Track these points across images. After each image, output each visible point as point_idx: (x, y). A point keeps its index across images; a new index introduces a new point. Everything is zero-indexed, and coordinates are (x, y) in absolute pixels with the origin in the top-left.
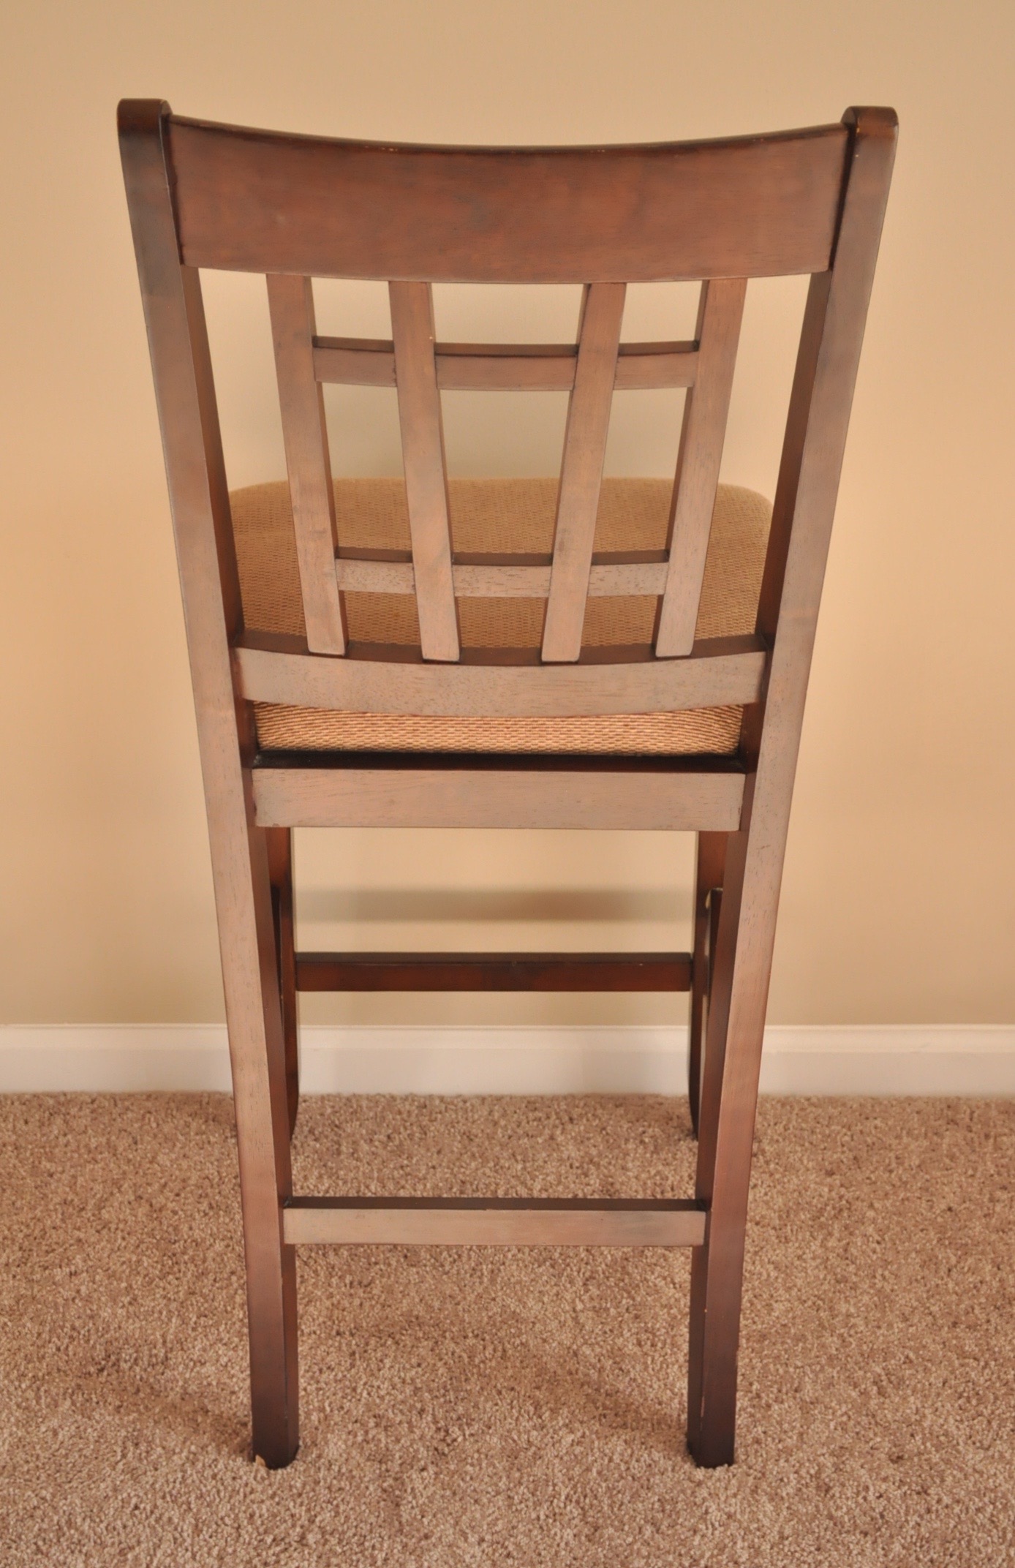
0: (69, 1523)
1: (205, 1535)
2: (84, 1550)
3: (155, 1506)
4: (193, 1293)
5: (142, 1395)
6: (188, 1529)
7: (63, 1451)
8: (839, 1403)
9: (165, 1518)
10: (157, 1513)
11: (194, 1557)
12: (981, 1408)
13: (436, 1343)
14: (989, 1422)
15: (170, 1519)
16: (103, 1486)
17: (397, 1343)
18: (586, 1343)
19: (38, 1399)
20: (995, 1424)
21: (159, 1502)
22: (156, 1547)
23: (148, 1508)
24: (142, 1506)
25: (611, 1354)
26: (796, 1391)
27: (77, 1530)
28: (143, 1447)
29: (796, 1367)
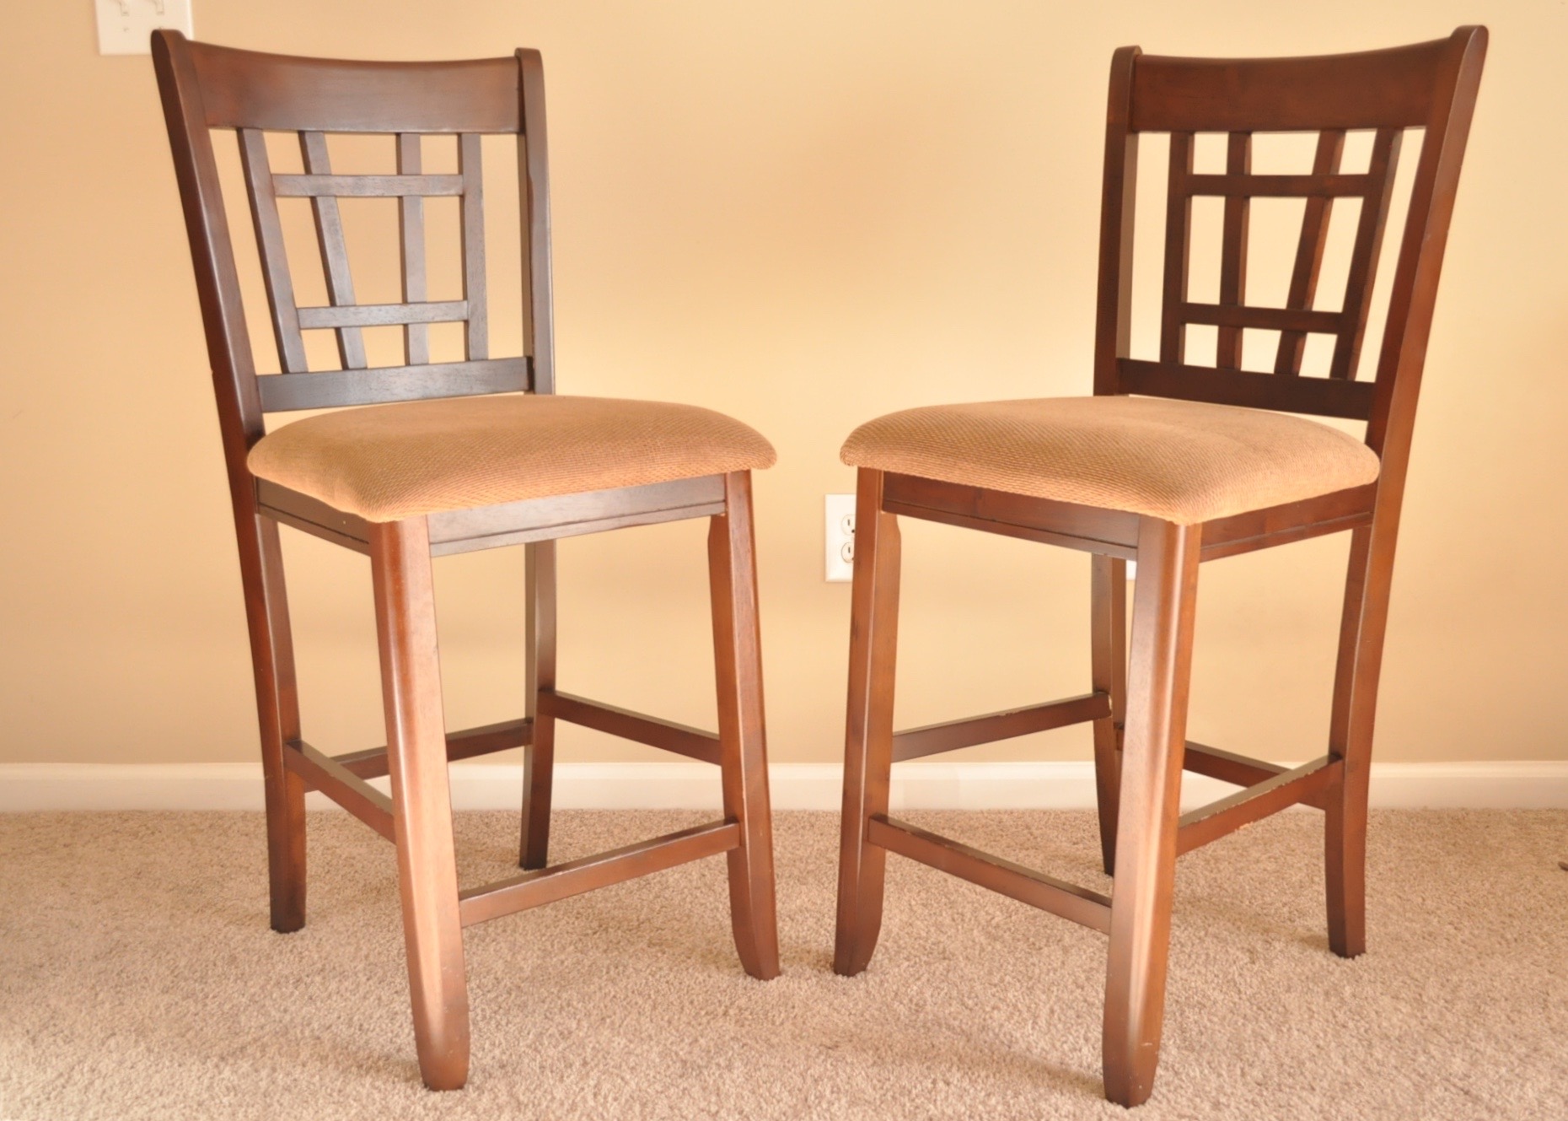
0: (568, 1005)
1: (660, 1009)
2: (578, 1017)
3: (627, 996)
4: (659, 897)
5: (622, 944)
6: (648, 1007)
7: (567, 970)
8: (1088, 947)
9: (633, 1002)
10: (628, 1000)
11: (651, 1021)
12: (1184, 949)
13: (819, 920)
14: (1190, 956)
15: (636, 1003)
16: (592, 987)
17: (793, 920)
18: (918, 919)
19: (553, 946)
20: (1194, 957)
21: (630, 994)
22: (626, 1016)
23: (622, 997)
24: (618, 996)
25: (935, 924)
26: (1059, 941)
27: (573, 1007)
28: (621, 968)
29: (1058, 930)
